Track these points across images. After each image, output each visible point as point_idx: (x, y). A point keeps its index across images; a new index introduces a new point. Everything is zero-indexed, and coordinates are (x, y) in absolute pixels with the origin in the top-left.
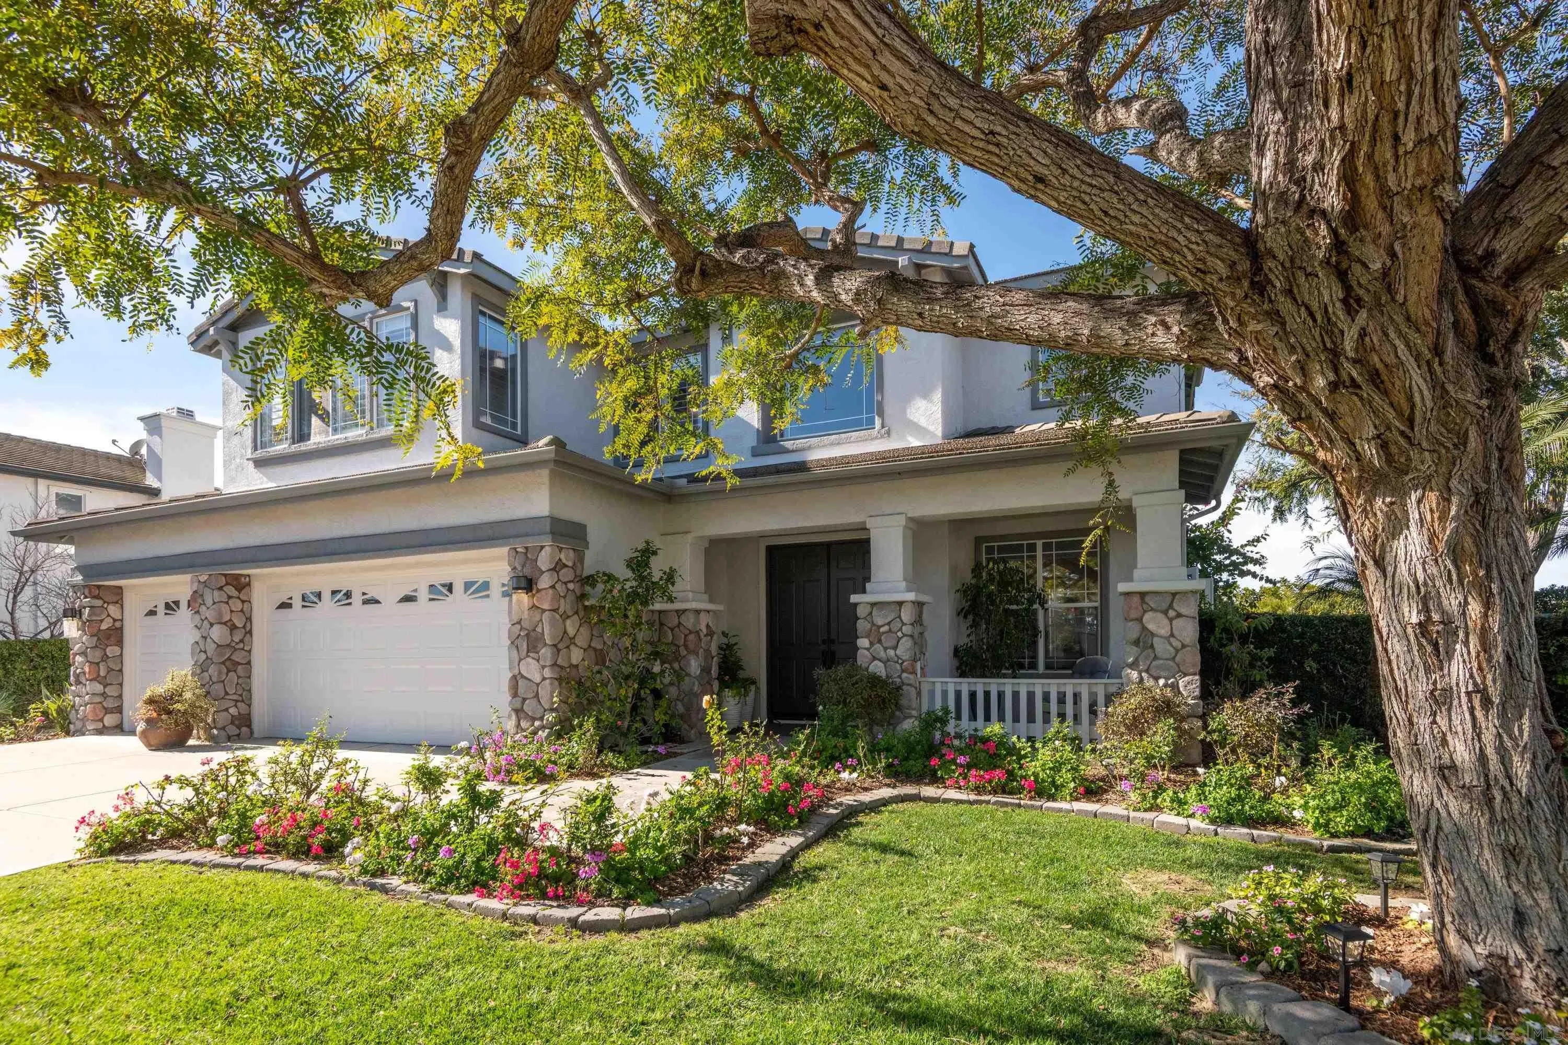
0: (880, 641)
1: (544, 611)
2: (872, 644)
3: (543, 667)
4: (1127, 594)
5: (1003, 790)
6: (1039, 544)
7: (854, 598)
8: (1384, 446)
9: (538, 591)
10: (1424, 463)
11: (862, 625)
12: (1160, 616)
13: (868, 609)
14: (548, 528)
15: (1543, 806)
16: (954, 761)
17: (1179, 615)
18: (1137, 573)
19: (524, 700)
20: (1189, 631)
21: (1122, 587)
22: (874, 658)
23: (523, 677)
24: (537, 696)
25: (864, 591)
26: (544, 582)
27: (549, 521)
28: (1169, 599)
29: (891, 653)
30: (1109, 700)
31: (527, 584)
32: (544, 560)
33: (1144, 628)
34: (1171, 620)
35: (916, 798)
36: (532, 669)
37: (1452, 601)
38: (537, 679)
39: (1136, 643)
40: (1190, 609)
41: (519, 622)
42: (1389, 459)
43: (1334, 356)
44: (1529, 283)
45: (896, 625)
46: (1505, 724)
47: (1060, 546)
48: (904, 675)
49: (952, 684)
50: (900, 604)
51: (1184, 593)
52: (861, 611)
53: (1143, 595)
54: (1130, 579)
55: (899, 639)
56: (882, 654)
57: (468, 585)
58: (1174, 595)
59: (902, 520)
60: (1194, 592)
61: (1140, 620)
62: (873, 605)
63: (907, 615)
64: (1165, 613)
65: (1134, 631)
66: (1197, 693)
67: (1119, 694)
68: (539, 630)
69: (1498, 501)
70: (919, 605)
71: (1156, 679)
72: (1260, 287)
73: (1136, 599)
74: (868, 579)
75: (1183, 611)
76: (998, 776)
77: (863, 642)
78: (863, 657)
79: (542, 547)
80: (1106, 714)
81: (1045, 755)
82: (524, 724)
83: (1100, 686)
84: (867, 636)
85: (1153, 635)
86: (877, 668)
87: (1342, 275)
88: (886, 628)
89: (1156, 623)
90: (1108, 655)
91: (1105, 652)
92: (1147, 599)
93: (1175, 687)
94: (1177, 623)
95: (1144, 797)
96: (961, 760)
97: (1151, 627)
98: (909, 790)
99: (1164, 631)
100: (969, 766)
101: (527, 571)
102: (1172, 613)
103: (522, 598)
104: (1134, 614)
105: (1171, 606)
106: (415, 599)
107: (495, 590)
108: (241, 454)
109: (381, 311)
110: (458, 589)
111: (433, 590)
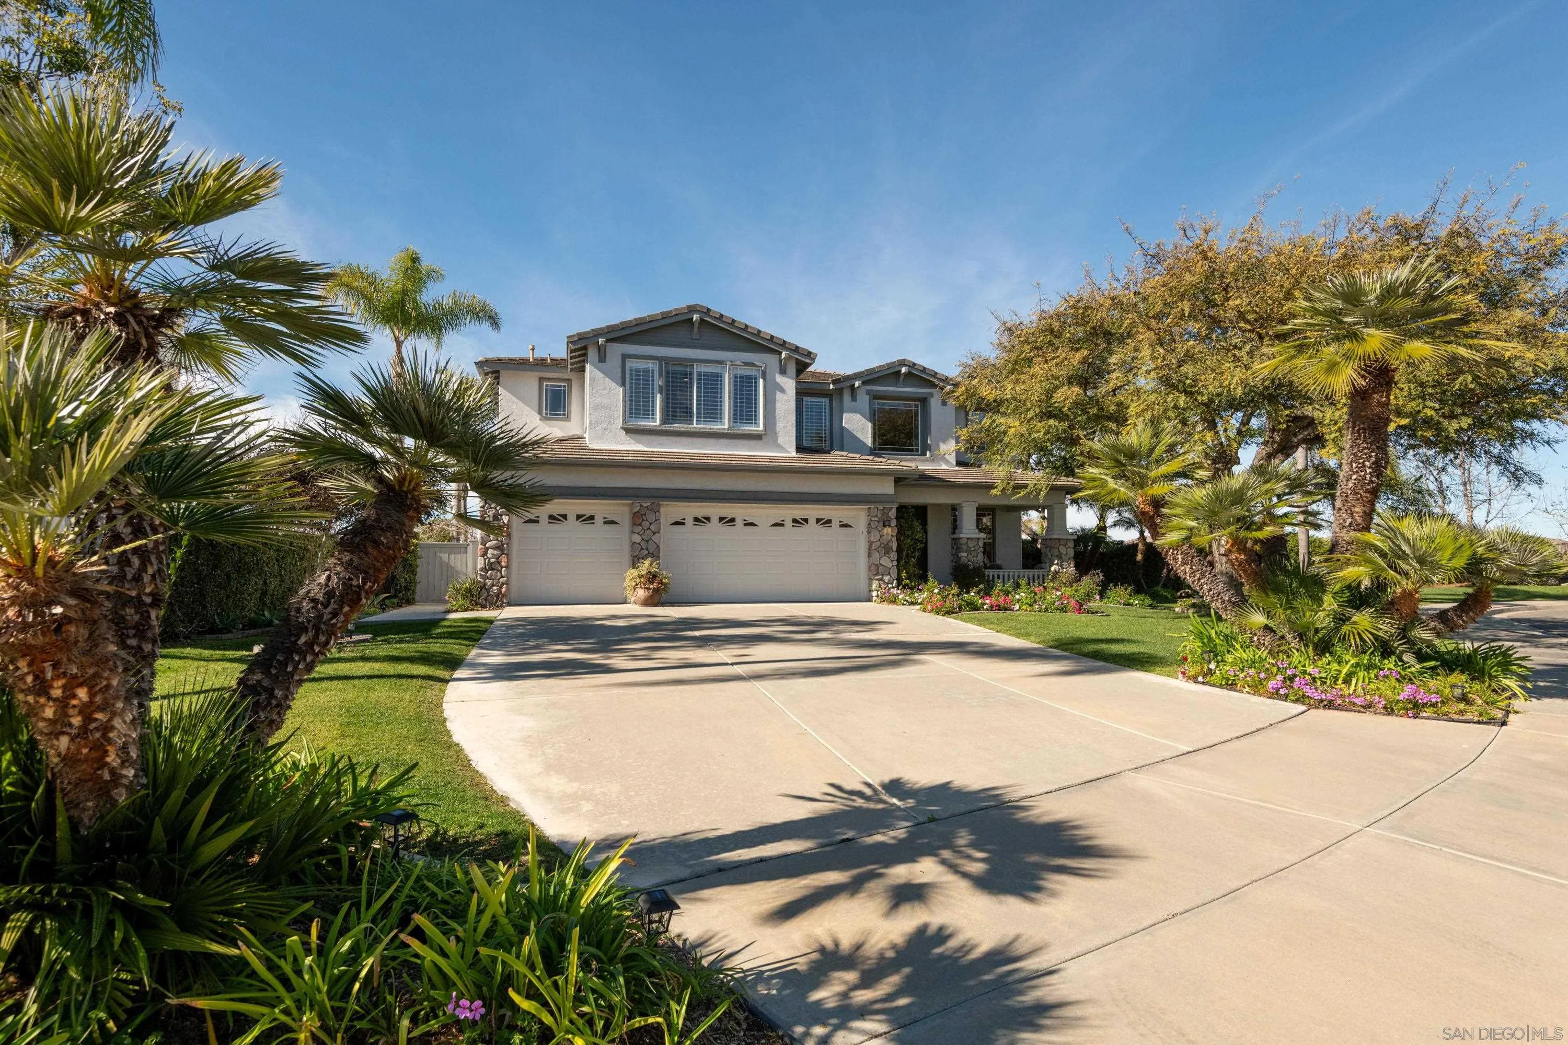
0: (971, 554)
1: (892, 536)
3: (893, 561)
9: (892, 527)
11: (963, 547)
12: (1064, 547)
14: (895, 500)
17: (1069, 547)
22: (969, 561)
23: (882, 565)
26: (893, 523)
27: (894, 497)
28: (1066, 541)
29: (975, 559)
31: (888, 523)
32: (893, 514)
34: (1066, 549)
36: (886, 562)
38: (890, 566)
39: (1057, 556)
41: (879, 540)
45: (977, 548)
50: (978, 539)
51: (1070, 540)
52: (963, 541)
55: (978, 553)
56: (972, 559)
57: (818, 521)
59: (976, 504)
61: (1058, 548)
63: (981, 544)
65: (1056, 552)
68: (890, 544)
73: (1057, 541)
77: (964, 554)
78: (964, 560)
79: (892, 508)
86: (970, 564)
88: (973, 549)
92: (1060, 541)
94: (1068, 550)
97: (1062, 551)
101: (885, 518)
102: (1067, 546)
103: (888, 530)
105: (1066, 544)
106: (783, 525)
107: (835, 524)
108: (609, 422)
109: (738, 363)
110: (812, 521)
111: (795, 521)
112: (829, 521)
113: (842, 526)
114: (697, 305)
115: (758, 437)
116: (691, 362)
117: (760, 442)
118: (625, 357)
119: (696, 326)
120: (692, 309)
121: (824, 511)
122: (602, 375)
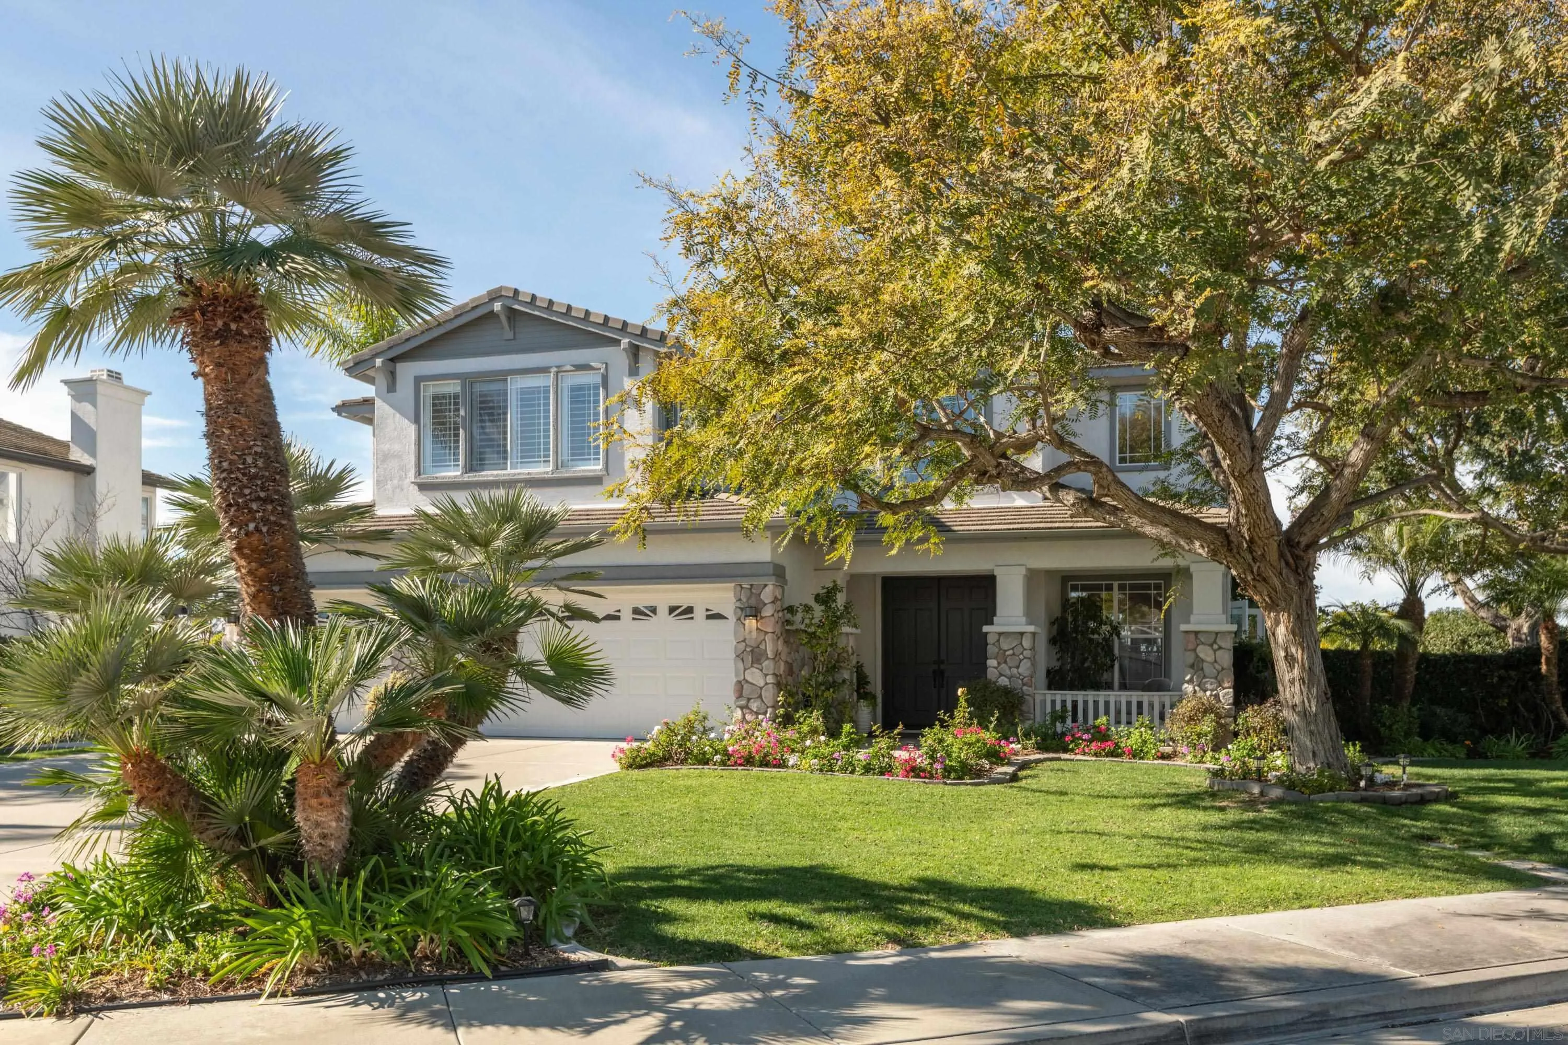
0: (1005, 662)
1: (766, 633)
2: (999, 664)
3: (766, 675)
4: (1186, 632)
5: (1112, 754)
6: (1116, 585)
7: (985, 629)
8: (1270, 598)
9: (762, 618)
10: (1283, 604)
11: (991, 650)
12: (1208, 648)
13: (997, 637)
14: (771, 572)
15: (1321, 716)
16: (1080, 738)
17: (1220, 648)
18: (1193, 618)
19: (749, 700)
20: (1226, 659)
21: (1184, 627)
22: (1001, 675)
23: (747, 682)
24: (760, 696)
25: (992, 623)
26: (768, 611)
27: (771, 566)
28: (1214, 636)
29: (1015, 671)
30: (1172, 706)
31: (754, 611)
32: (767, 595)
33: (1197, 656)
34: (1215, 651)
35: (1059, 759)
36: (755, 677)
37: (1293, 650)
38: (762, 684)
39: (1192, 666)
40: (1228, 643)
41: (744, 641)
42: (1273, 601)
43: (1252, 572)
44: (1311, 551)
45: (1018, 650)
46: (1309, 690)
47: (1132, 587)
48: (1025, 688)
49: (1049, 695)
50: (1022, 634)
51: (1223, 633)
52: (991, 639)
53: (1196, 633)
54: (1188, 622)
55: (1021, 661)
56: (1008, 672)
57: (672, 610)
58: (1217, 634)
59: (1023, 571)
60: (1230, 632)
61: (1195, 650)
62: (1000, 634)
63: (1026, 643)
64: (1211, 645)
65: (1190, 658)
66: (1231, 701)
67: (1180, 701)
68: (762, 647)
69: (1305, 617)
70: (1034, 634)
71: (1205, 691)
72: (1231, 550)
73: (1192, 637)
74: (994, 614)
75: (1223, 645)
76: (1109, 746)
77: (992, 663)
78: (992, 674)
79: (766, 586)
80: (1172, 713)
81: (1135, 735)
82: (748, 717)
83: (1166, 697)
84: (995, 658)
85: (1203, 661)
86: (1003, 681)
87: (1251, 552)
88: (1010, 652)
89: (1205, 653)
90: (1169, 678)
91: (1168, 675)
92: (1200, 636)
93: (1217, 697)
94: (1219, 653)
95: (1195, 756)
96: (1085, 737)
97: (1202, 655)
98: (1051, 755)
99: (1210, 659)
100: (1091, 741)
101: (753, 602)
102: (1215, 647)
103: (751, 623)
104: (1191, 646)
105: (1215, 642)
106: (617, 618)
107: (699, 613)
108: (401, 477)
109: (569, 368)
110: (663, 611)
111: (636, 611)
112: (690, 610)
113: (709, 617)
114: (500, 289)
115: (595, 480)
116: (502, 376)
117: (598, 488)
118: (418, 380)
119: (503, 318)
120: (495, 295)
121: (682, 594)
122: (392, 411)
